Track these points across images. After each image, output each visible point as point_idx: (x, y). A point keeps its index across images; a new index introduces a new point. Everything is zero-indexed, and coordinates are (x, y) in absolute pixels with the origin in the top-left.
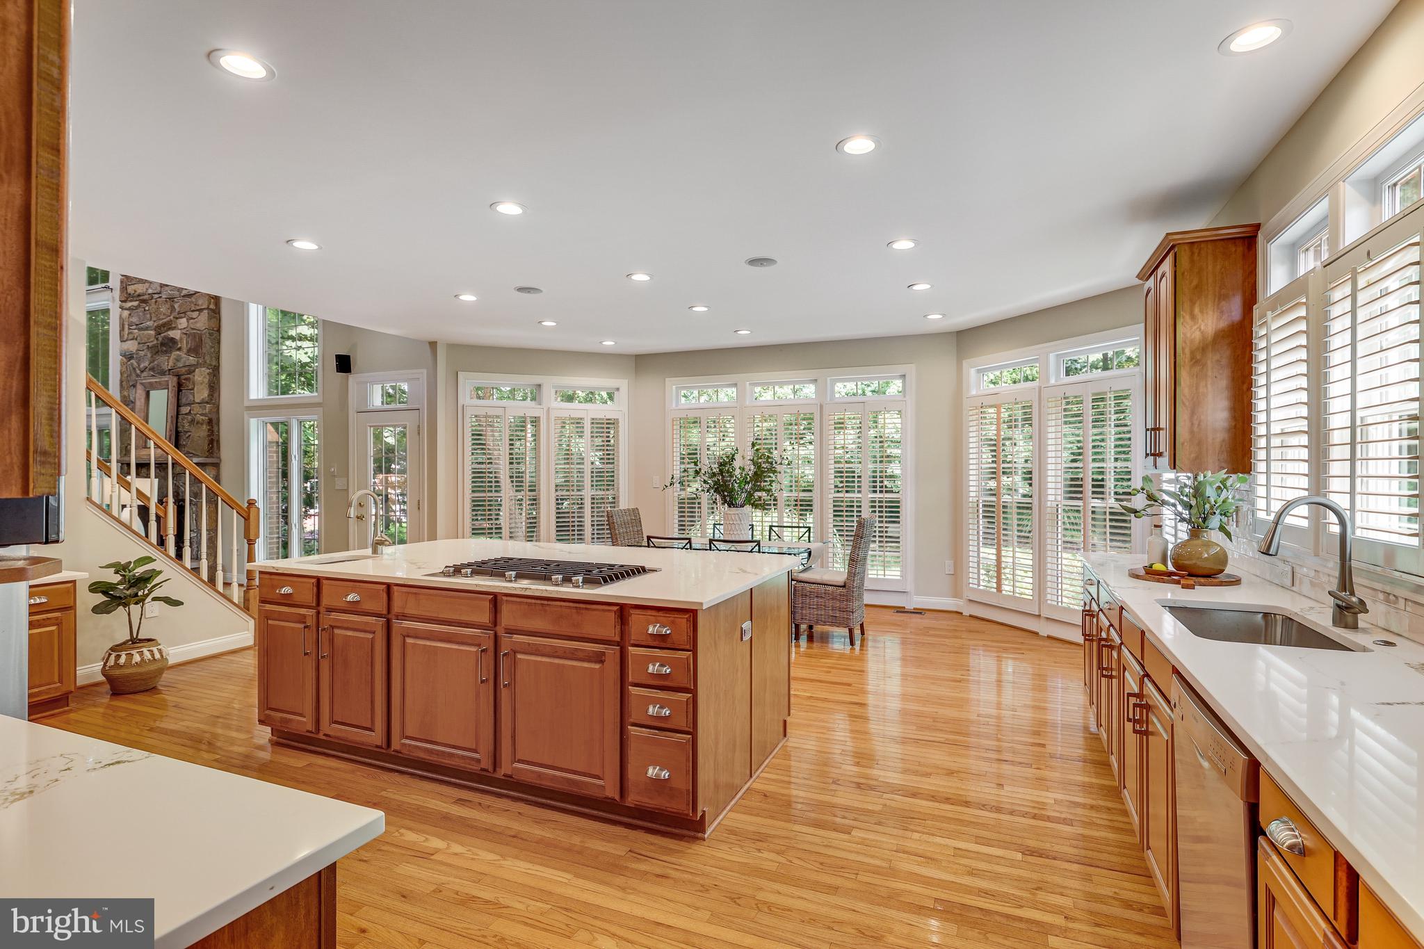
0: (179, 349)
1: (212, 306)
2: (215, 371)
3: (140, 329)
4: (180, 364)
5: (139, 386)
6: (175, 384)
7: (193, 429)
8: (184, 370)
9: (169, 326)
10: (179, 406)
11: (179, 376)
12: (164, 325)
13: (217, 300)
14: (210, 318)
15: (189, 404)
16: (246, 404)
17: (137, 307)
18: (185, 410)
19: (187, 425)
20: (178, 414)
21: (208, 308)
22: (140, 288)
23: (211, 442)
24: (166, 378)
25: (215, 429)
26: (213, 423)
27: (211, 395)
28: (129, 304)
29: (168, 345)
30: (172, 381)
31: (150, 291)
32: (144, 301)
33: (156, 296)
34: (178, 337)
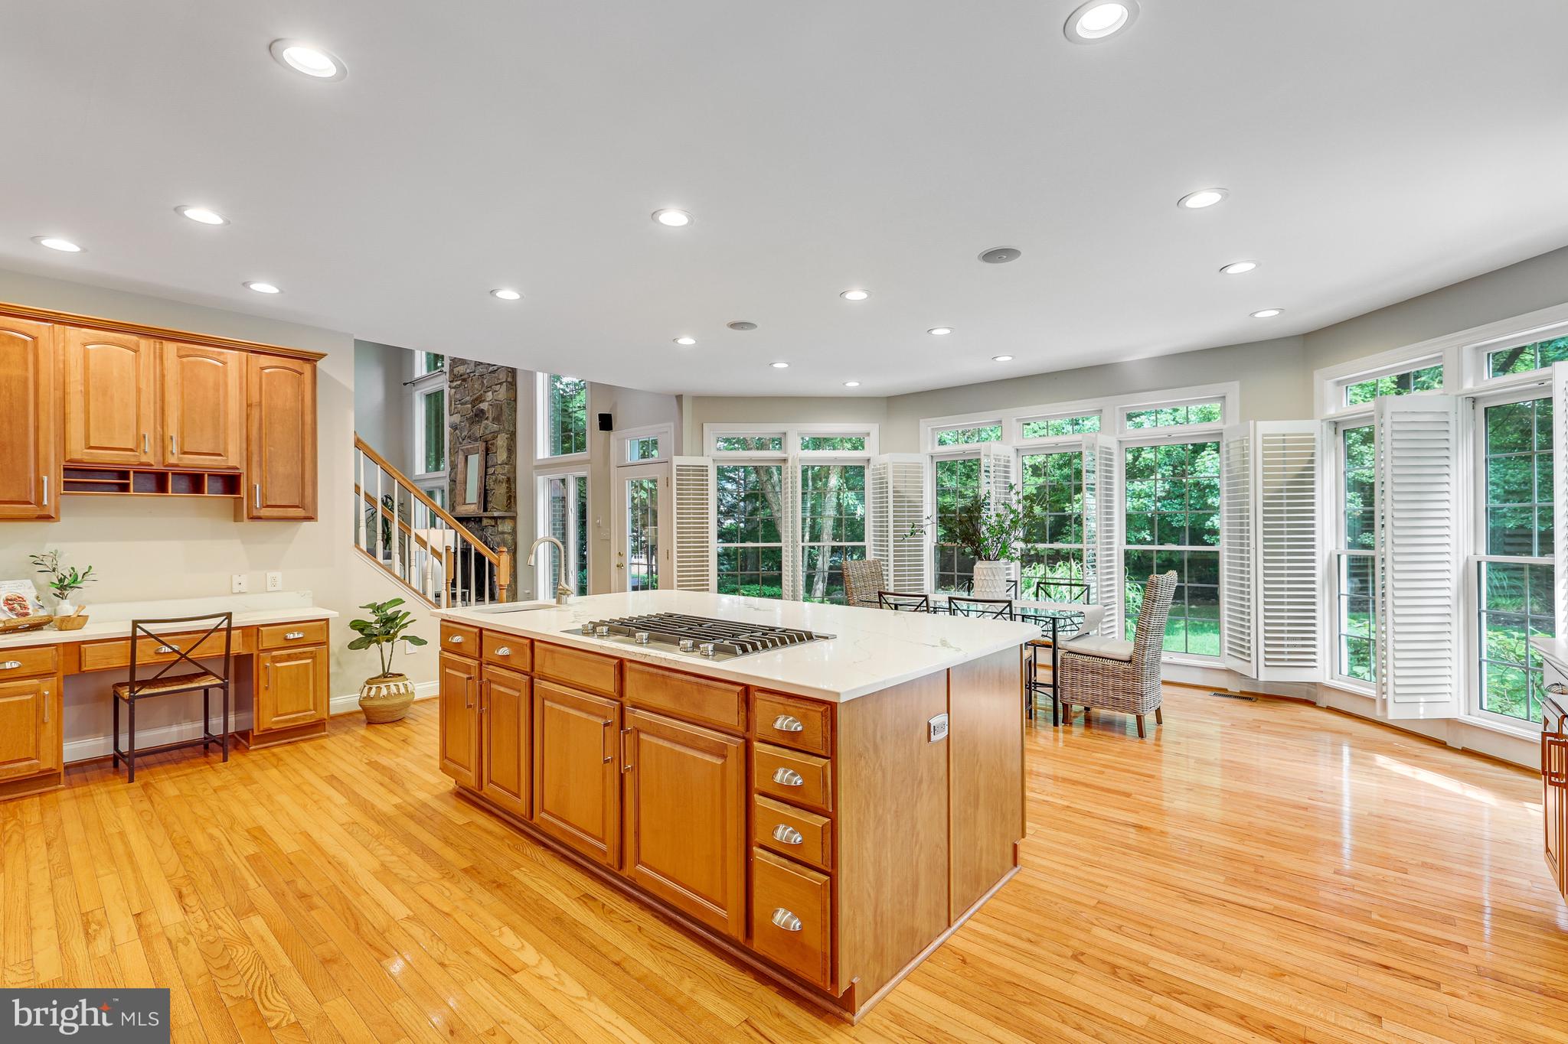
0: (487, 419)
1: (509, 379)
2: (513, 436)
3: (461, 404)
4: (487, 432)
5: (460, 452)
6: (484, 448)
7: (496, 487)
8: (490, 436)
9: (480, 399)
10: (486, 468)
11: (487, 442)
12: (476, 399)
13: (513, 372)
14: (508, 390)
15: (493, 466)
16: (535, 464)
17: (460, 385)
18: (491, 471)
19: (492, 483)
20: (486, 474)
21: (506, 381)
22: (461, 369)
23: (509, 498)
24: (477, 444)
25: (513, 486)
26: (511, 481)
27: (509, 457)
28: (455, 384)
29: (480, 415)
30: (481, 445)
31: (468, 371)
32: (464, 380)
33: (472, 374)
34: (486, 409)
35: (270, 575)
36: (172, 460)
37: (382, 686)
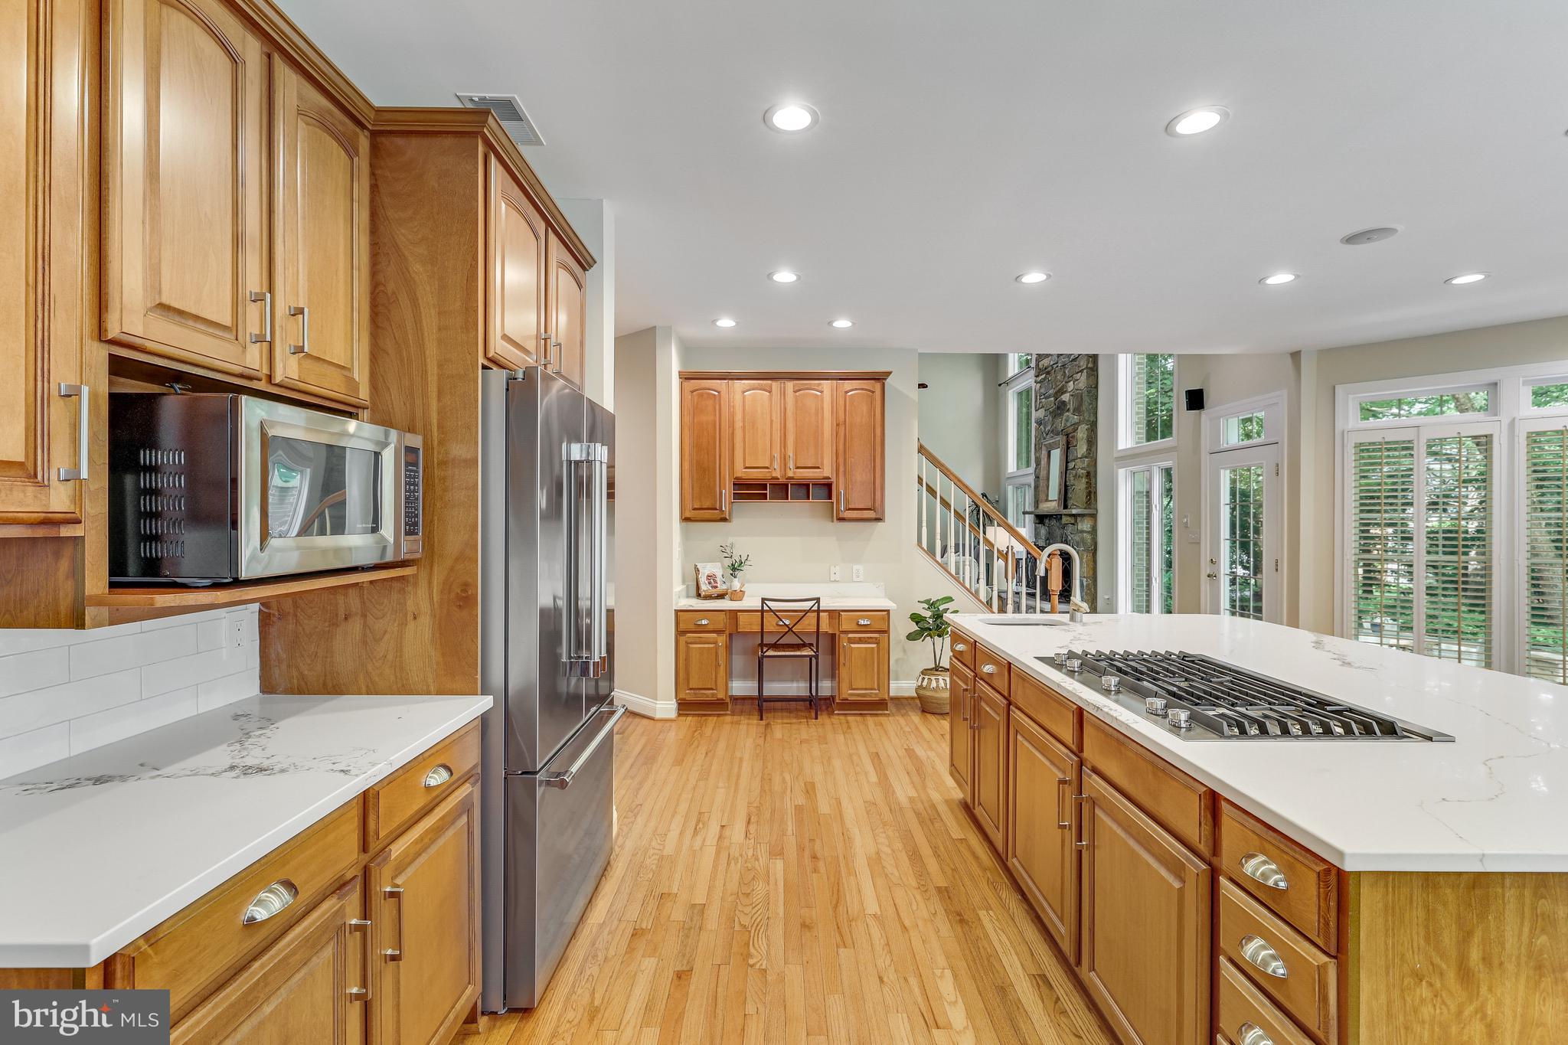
0: (1068, 410)
1: (1090, 365)
2: (1093, 427)
3: (1045, 398)
4: (1068, 424)
5: (1044, 448)
6: (1064, 442)
7: (1076, 483)
8: (1071, 429)
9: (1062, 391)
10: (1067, 462)
11: (1067, 435)
12: (1059, 391)
13: (1094, 358)
14: (1088, 377)
15: (1074, 460)
16: (1115, 455)
17: (1044, 379)
18: (1071, 466)
19: (1072, 479)
20: (1067, 470)
21: (1087, 368)
22: (1045, 362)
23: (1089, 494)
24: (1058, 438)
25: (1093, 481)
26: (1091, 476)
27: (1089, 450)
28: (1040, 378)
29: (1061, 407)
30: (1061, 439)
31: (1052, 363)
32: (1048, 373)
33: (1055, 366)
34: (1067, 400)
35: (856, 567)
36: (790, 474)
37: (933, 678)
